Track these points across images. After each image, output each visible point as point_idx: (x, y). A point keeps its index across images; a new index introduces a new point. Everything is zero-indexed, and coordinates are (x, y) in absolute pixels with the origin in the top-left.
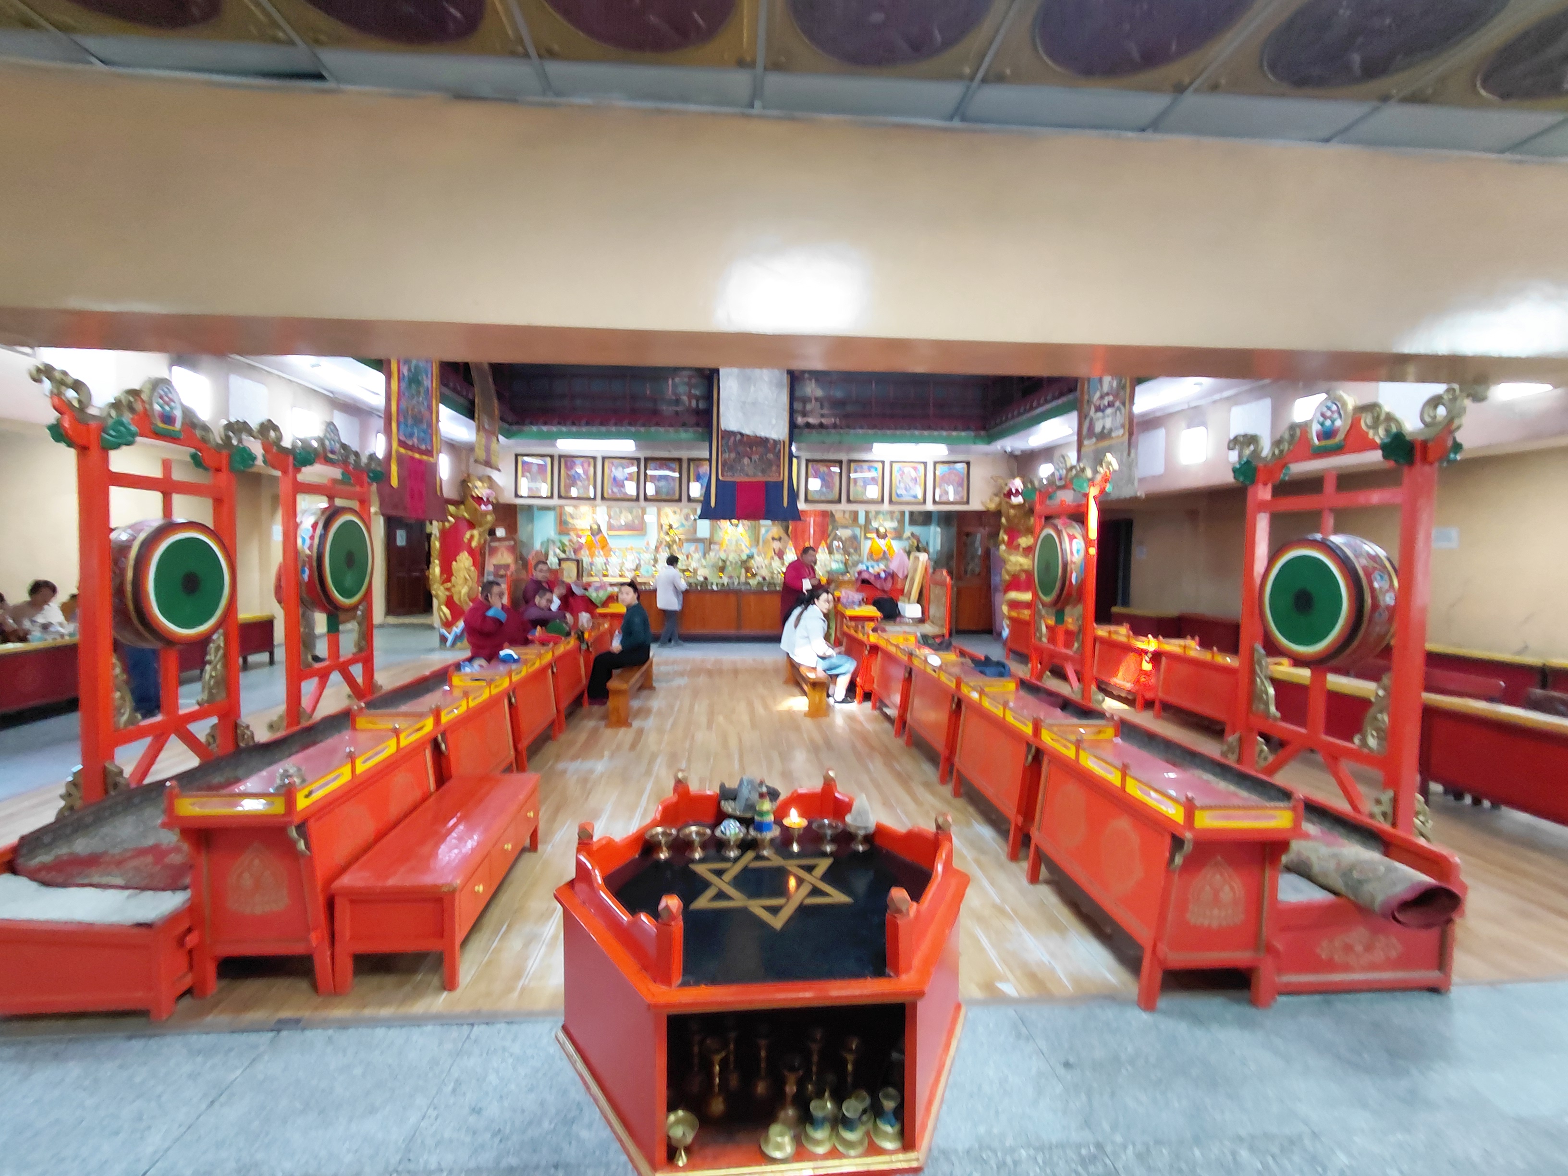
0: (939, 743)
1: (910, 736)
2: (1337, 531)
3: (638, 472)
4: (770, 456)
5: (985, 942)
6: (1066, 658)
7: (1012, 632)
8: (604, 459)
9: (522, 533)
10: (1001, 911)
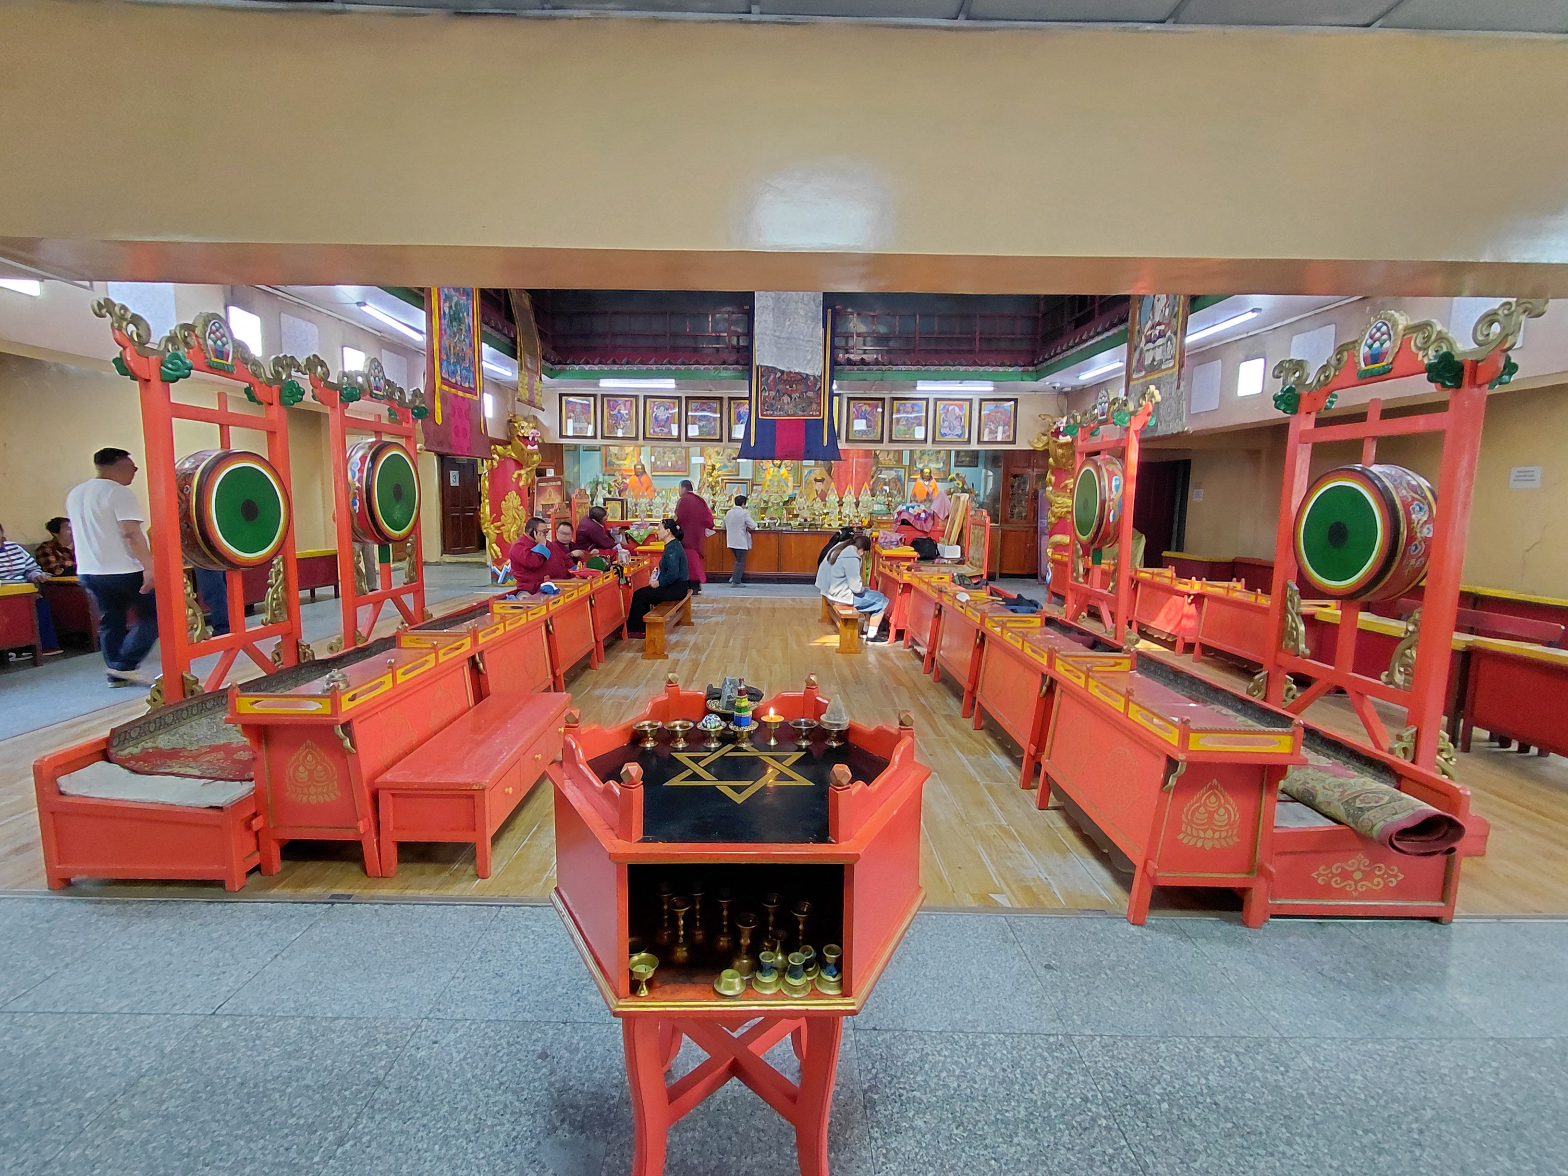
0: (963, 678)
1: (938, 672)
2: (1378, 462)
3: (680, 413)
4: (810, 394)
5: (985, 858)
6: (1101, 598)
7: (1054, 576)
8: (646, 397)
9: (568, 474)
10: (1007, 833)
